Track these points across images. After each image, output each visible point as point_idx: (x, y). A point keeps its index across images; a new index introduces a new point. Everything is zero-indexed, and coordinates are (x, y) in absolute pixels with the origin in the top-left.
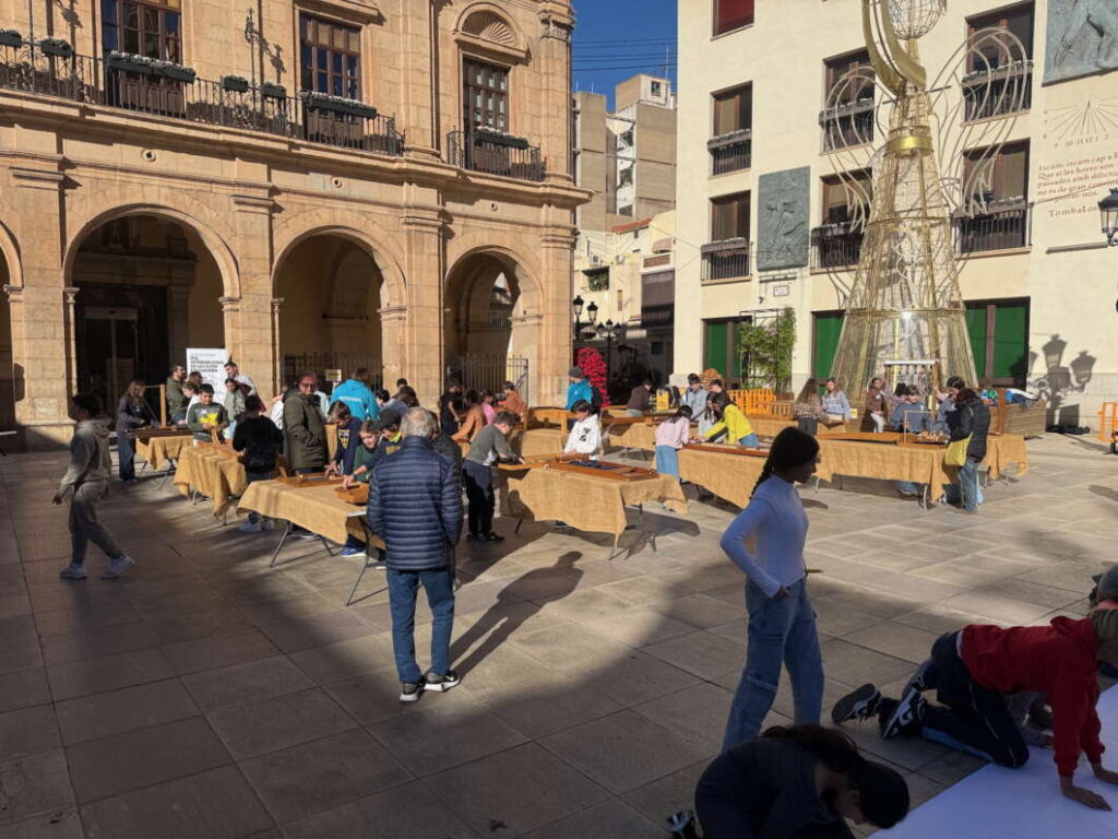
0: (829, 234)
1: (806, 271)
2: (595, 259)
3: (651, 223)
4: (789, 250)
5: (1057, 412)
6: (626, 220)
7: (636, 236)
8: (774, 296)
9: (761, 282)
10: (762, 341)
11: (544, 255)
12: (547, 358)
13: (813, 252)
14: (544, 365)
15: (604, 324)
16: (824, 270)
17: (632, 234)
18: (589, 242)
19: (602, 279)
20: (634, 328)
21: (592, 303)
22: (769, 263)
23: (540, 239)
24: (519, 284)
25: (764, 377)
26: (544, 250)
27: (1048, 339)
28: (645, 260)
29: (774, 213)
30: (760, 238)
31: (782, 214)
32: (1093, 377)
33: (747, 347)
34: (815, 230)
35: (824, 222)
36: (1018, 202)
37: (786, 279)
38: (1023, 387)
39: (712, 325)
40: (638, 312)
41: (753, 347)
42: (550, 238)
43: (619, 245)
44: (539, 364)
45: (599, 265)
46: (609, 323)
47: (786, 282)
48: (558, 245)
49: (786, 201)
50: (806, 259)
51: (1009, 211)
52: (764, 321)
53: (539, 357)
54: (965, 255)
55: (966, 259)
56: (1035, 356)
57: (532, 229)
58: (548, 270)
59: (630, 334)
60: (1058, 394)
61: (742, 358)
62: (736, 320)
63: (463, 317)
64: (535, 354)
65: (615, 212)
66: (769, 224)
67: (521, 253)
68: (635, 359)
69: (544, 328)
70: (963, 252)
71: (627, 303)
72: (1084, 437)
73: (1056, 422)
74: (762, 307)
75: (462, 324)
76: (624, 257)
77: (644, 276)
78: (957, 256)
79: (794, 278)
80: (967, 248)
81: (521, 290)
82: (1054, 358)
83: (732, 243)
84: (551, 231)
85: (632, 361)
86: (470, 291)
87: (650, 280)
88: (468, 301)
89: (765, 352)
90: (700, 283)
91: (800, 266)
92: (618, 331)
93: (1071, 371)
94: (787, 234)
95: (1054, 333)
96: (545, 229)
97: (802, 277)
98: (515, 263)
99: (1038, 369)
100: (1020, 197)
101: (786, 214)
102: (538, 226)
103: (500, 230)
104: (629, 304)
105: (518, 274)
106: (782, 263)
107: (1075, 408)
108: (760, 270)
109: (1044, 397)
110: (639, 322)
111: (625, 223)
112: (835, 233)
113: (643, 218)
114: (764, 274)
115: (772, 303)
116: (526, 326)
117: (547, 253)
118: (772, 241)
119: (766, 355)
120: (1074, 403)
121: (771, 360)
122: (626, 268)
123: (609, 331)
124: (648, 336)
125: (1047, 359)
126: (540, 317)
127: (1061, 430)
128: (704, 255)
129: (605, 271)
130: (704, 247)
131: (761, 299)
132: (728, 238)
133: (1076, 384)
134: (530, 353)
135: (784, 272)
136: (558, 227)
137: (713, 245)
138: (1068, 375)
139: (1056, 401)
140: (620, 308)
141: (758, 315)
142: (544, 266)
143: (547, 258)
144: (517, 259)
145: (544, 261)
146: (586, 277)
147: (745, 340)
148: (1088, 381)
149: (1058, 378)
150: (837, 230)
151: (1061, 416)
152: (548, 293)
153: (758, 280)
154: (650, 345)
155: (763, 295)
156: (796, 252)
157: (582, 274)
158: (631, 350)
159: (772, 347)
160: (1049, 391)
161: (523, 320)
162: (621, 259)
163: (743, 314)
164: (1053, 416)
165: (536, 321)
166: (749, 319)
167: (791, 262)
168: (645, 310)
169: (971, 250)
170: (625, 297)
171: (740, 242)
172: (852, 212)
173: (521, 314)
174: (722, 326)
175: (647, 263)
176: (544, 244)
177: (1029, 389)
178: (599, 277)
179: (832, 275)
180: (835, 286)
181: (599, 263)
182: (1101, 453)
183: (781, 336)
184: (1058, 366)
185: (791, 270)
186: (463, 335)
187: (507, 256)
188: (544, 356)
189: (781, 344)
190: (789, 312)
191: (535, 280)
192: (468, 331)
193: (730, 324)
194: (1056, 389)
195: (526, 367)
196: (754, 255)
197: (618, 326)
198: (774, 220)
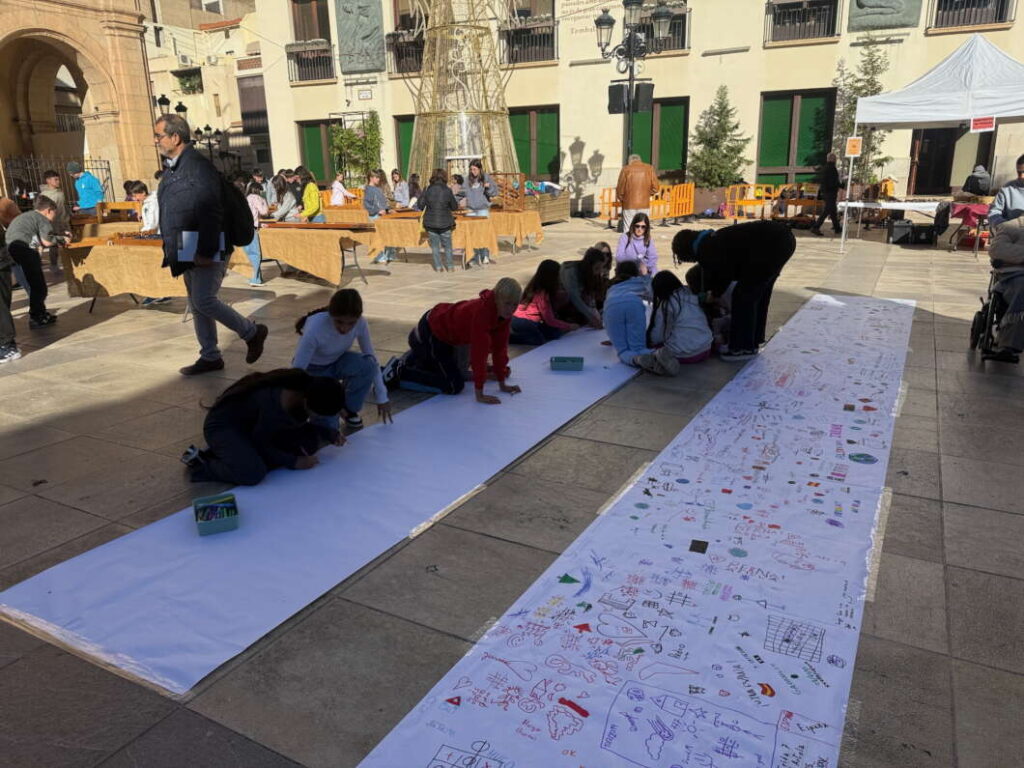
0: (401, 40)
1: (384, 76)
2: (184, 59)
3: (241, 24)
4: (368, 54)
5: (580, 201)
6: (213, 18)
7: (227, 36)
8: (360, 99)
9: (346, 85)
10: (353, 143)
11: (109, 44)
12: (130, 159)
13: (390, 57)
14: (128, 167)
15: (202, 129)
16: (400, 75)
17: (223, 33)
18: (174, 39)
19: (195, 82)
20: (236, 135)
21: (180, 103)
22: (352, 67)
23: (102, 25)
24: (84, 76)
25: (359, 178)
26: (108, 38)
27: (572, 141)
28: (239, 62)
29: (351, 16)
30: (341, 42)
31: (358, 18)
32: (603, 171)
33: (339, 148)
34: (389, 36)
35: (396, 29)
36: (548, 19)
37: (368, 83)
38: (556, 181)
39: (306, 127)
40: (238, 118)
41: (344, 149)
42: (114, 25)
43: (209, 44)
44: (123, 166)
45: (190, 65)
46: (208, 128)
47: (368, 86)
48: (125, 33)
49: (361, 4)
50: (383, 64)
51: (542, 27)
52: (352, 123)
53: (122, 158)
54: (511, 66)
55: (513, 69)
56: (564, 155)
57: (91, 14)
58: (117, 61)
59: (233, 142)
60: (581, 186)
61: (336, 159)
62: (327, 122)
63: (22, 115)
64: (117, 154)
65: (201, 8)
66: (347, 27)
67: (80, 40)
68: (240, 167)
69: (121, 126)
70: (510, 62)
71: (225, 108)
72: (597, 220)
73: (580, 209)
74: (349, 110)
75: (23, 122)
76: (217, 59)
77: (240, 80)
78: (505, 66)
79: (375, 82)
80: (513, 58)
81: (88, 82)
82: (577, 156)
83: (314, 44)
84: (113, 16)
85: (236, 168)
86: (27, 84)
87: (247, 84)
88: (26, 95)
89: (356, 154)
90: (288, 84)
91: (379, 70)
92: (219, 138)
93: (588, 167)
94: (364, 38)
95: (576, 135)
96: (105, 14)
97: (382, 82)
98: (75, 51)
99: (567, 166)
100: (549, 15)
101: (361, 17)
102: (96, 10)
103: (51, 12)
104: (228, 109)
105: (81, 64)
106: (362, 67)
107: (591, 198)
108: (344, 73)
109: (571, 190)
110: (241, 129)
111: (213, 21)
112: (406, 40)
113: (232, 17)
114: (348, 77)
115: (357, 106)
116: (101, 124)
117: (113, 42)
118: (351, 44)
119: (357, 157)
120: (591, 194)
121: (362, 161)
122: (220, 70)
123: (209, 138)
124: (252, 143)
125: (572, 157)
126: (115, 114)
127: (582, 215)
128: (290, 55)
129: (197, 72)
130: (287, 46)
131: (348, 102)
132: (310, 39)
133: (592, 178)
134: (110, 153)
135: (366, 75)
136: (122, 13)
137: (297, 45)
138: (586, 171)
139: (579, 192)
140: (219, 114)
141: (347, 118)
142: (111, 57)
143: (114, 47)
144: (76, 47)
145: (110, 50)
146: (176, 79)
147: (337, 141)
148: (599, 175)
149: (580, 173)
150: (407, 37)
151: (583, 204)
152: (120, 87)
153: (343, 83)
154: (255, 153)
155: (349, 98)
156: (375, 57)
157: (171, 75)
158: (234, 156)
159: (362, 149)
160: (574, 184)
161: (96, 117)
162: (213, 60)
163: (333, 117)
164: (577, 205)
165: (111, 118)
166: (339, 121)
167: (370, 67)
168: (245, 116)
169: (516, 61)
170: (223, 102)
171: (322, 43)
172: (415, 15)
173: (93, 111)
174: (315, 129)
175: (242, 65)
176: (107, 31)
177: (561, 183)
178: (190, 78)
179: (407, 80)
180: (410, 90)
181: (189, 63)
182: (601, 229)
183: (368, 138)
184: (579, 164)
185: (372, 75)
186: (25, 136)
187: (63, 43)
188: (127, 157)
189: (369, 145)
190: (373, 116)
191: (102, 70)
192: (32, 132)
193: (323, 127)
194: (579, 183)
195: (109, 170)
196: (337, 57)
197: (218, 132)
198: (351, 23)
